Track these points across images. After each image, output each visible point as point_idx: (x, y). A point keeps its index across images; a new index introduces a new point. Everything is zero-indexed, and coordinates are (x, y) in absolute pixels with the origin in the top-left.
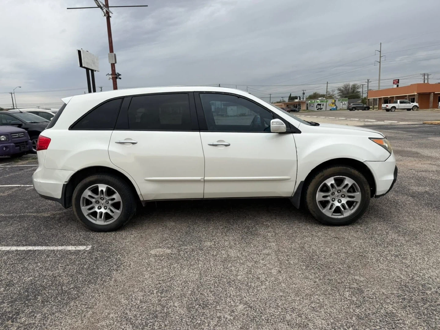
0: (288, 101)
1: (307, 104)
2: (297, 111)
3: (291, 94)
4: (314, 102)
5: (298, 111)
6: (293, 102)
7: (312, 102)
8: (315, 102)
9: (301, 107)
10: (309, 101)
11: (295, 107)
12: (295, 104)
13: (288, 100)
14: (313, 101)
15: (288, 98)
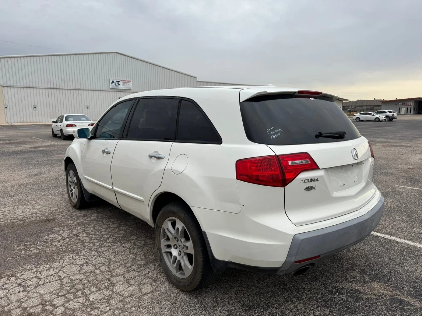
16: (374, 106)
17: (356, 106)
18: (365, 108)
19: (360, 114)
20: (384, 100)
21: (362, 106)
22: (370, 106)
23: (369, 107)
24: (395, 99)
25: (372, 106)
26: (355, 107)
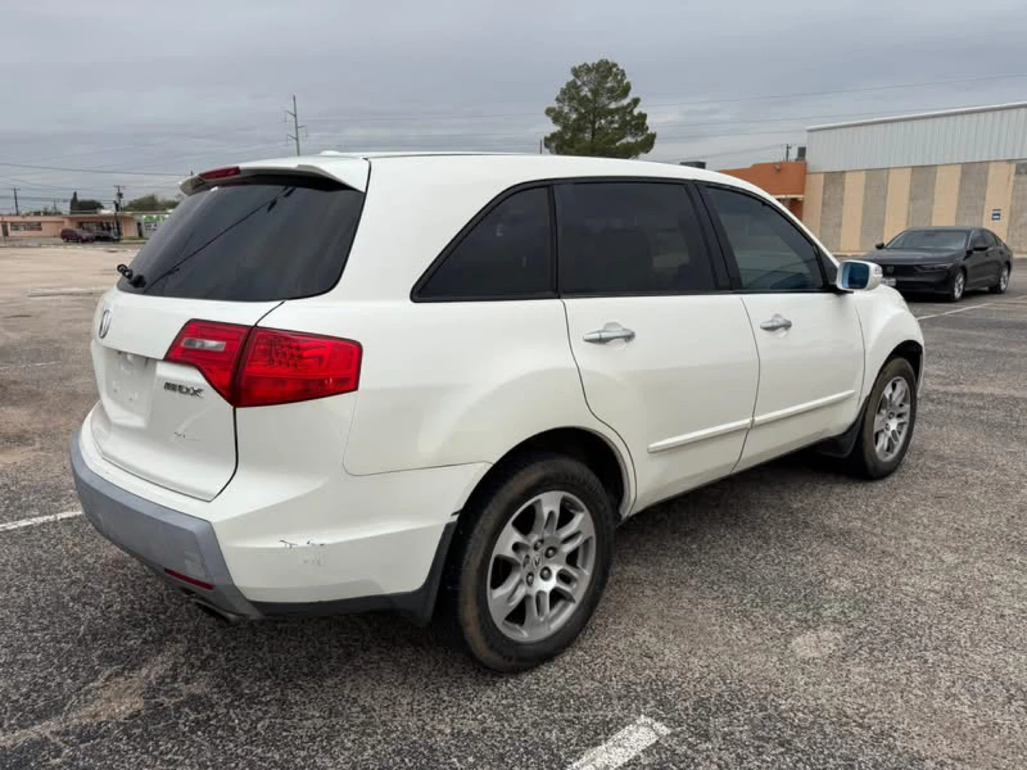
0: (71, 213)
1: (139, 224)
2: (114, 240)
3: (75, 194)
4: (158, 219)
5: (118, 240)
6: (95, 215)
7: (151, 218)
8: (161, 219)
9: (123, 231)
10: (144, 217)
11: (103, 229)
12: (104, 221)
13: (69, 209)
14: (155, 216)
15: (68, 205)
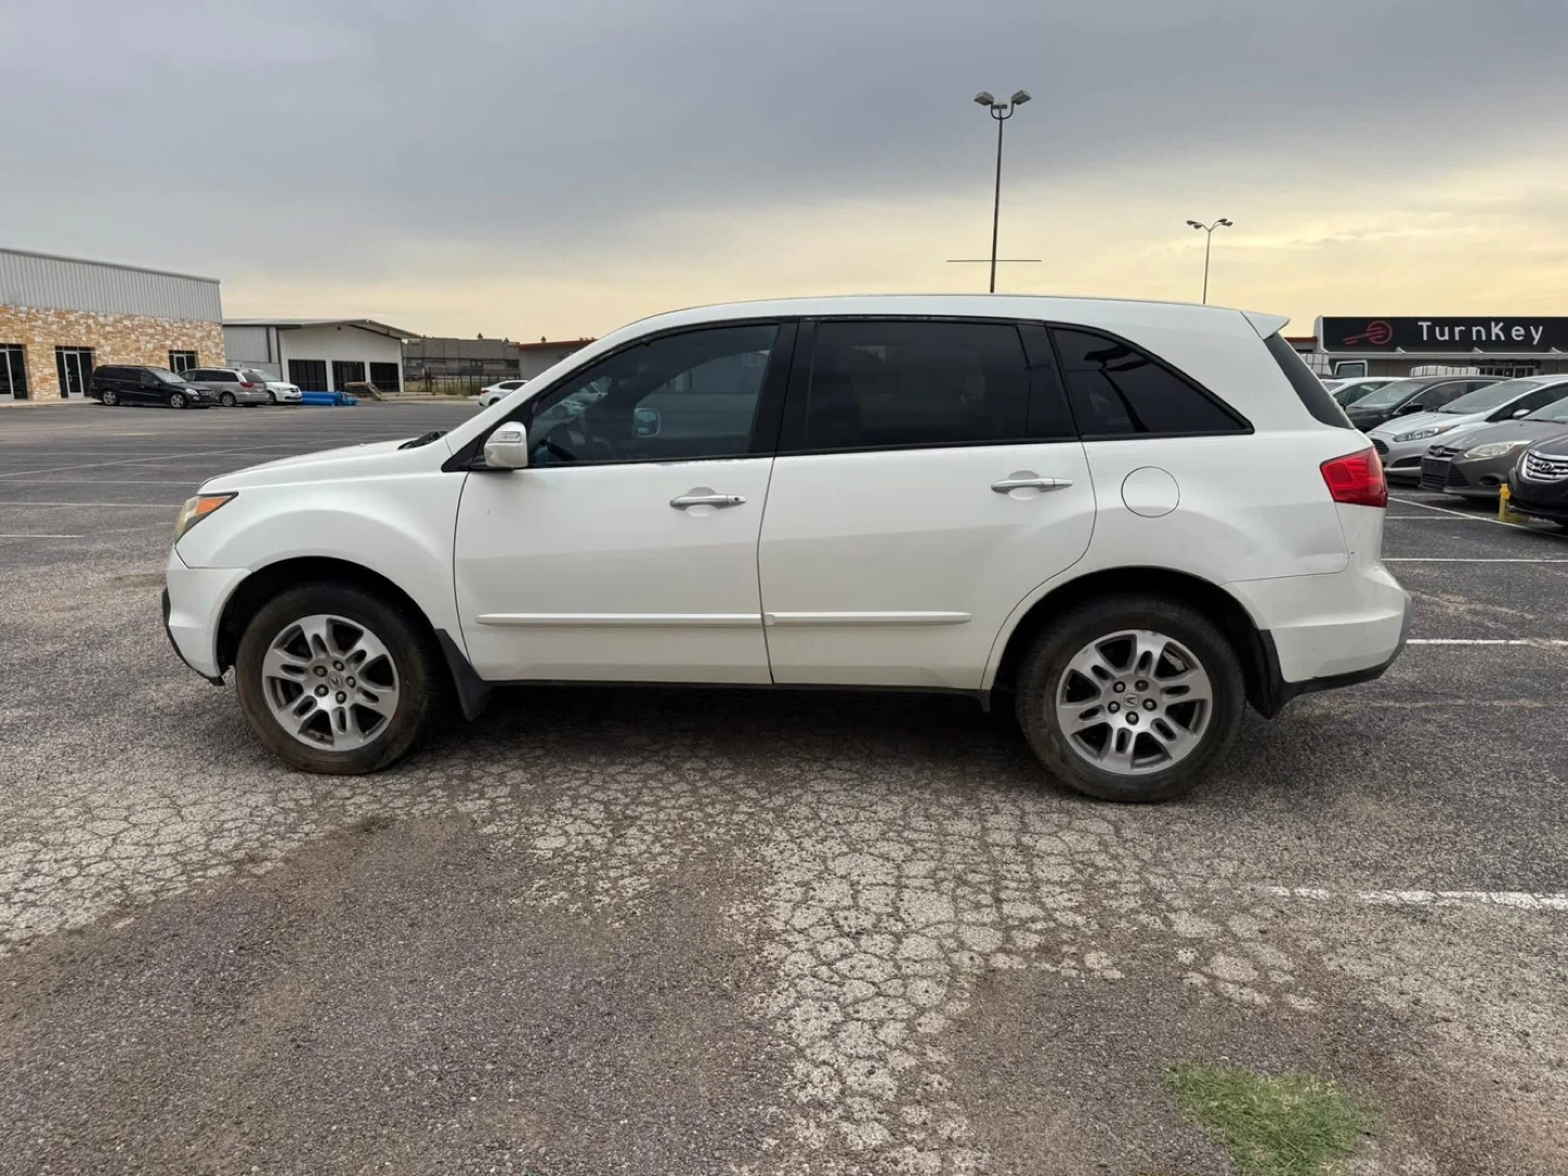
16: (481, 360)
17: (422, 359)
18: (455, 366)
19: (502, 387)
20: (507, 340)
21: (443, 360)
22: (471, 360)
23: (468, 364)
24: (537, 341)
25: (476, 361)
26: (420, 362)
